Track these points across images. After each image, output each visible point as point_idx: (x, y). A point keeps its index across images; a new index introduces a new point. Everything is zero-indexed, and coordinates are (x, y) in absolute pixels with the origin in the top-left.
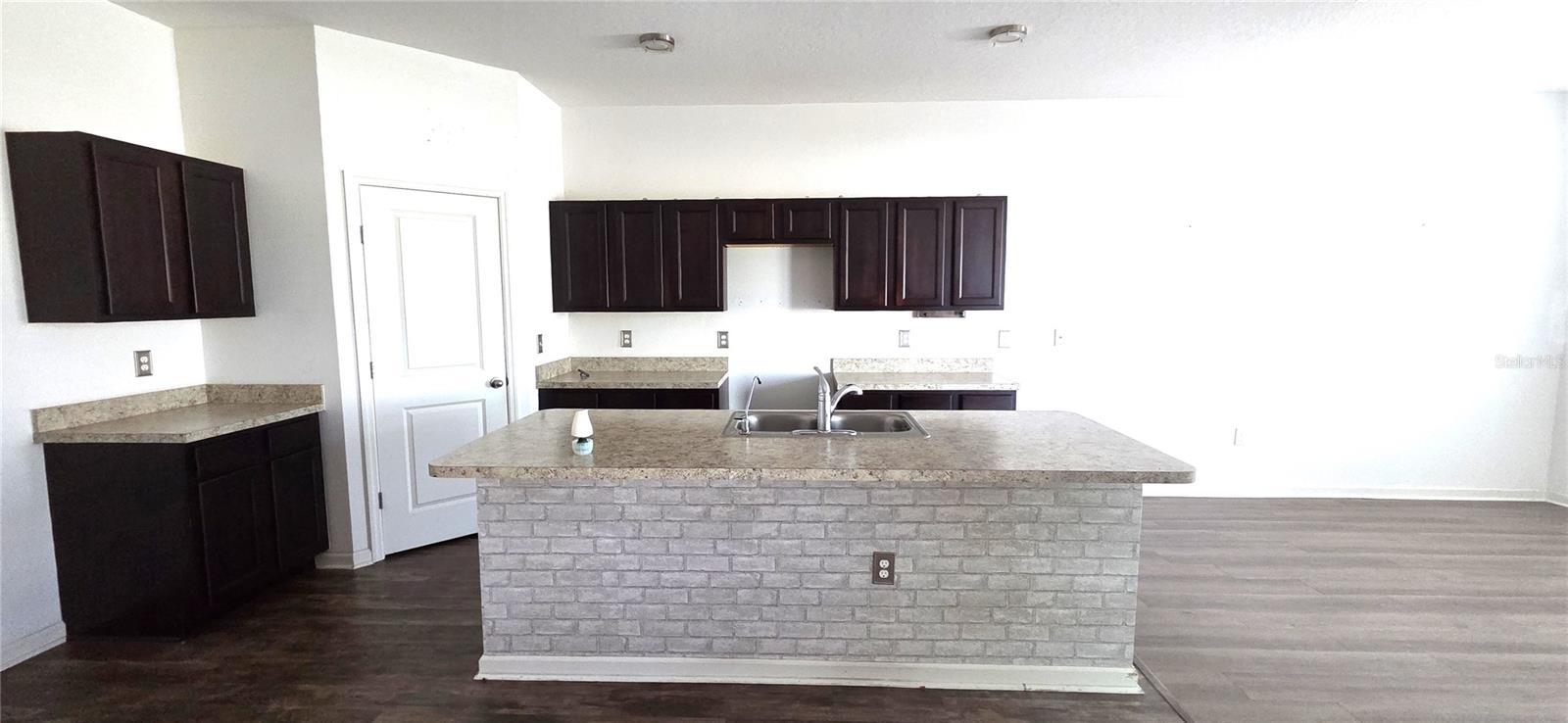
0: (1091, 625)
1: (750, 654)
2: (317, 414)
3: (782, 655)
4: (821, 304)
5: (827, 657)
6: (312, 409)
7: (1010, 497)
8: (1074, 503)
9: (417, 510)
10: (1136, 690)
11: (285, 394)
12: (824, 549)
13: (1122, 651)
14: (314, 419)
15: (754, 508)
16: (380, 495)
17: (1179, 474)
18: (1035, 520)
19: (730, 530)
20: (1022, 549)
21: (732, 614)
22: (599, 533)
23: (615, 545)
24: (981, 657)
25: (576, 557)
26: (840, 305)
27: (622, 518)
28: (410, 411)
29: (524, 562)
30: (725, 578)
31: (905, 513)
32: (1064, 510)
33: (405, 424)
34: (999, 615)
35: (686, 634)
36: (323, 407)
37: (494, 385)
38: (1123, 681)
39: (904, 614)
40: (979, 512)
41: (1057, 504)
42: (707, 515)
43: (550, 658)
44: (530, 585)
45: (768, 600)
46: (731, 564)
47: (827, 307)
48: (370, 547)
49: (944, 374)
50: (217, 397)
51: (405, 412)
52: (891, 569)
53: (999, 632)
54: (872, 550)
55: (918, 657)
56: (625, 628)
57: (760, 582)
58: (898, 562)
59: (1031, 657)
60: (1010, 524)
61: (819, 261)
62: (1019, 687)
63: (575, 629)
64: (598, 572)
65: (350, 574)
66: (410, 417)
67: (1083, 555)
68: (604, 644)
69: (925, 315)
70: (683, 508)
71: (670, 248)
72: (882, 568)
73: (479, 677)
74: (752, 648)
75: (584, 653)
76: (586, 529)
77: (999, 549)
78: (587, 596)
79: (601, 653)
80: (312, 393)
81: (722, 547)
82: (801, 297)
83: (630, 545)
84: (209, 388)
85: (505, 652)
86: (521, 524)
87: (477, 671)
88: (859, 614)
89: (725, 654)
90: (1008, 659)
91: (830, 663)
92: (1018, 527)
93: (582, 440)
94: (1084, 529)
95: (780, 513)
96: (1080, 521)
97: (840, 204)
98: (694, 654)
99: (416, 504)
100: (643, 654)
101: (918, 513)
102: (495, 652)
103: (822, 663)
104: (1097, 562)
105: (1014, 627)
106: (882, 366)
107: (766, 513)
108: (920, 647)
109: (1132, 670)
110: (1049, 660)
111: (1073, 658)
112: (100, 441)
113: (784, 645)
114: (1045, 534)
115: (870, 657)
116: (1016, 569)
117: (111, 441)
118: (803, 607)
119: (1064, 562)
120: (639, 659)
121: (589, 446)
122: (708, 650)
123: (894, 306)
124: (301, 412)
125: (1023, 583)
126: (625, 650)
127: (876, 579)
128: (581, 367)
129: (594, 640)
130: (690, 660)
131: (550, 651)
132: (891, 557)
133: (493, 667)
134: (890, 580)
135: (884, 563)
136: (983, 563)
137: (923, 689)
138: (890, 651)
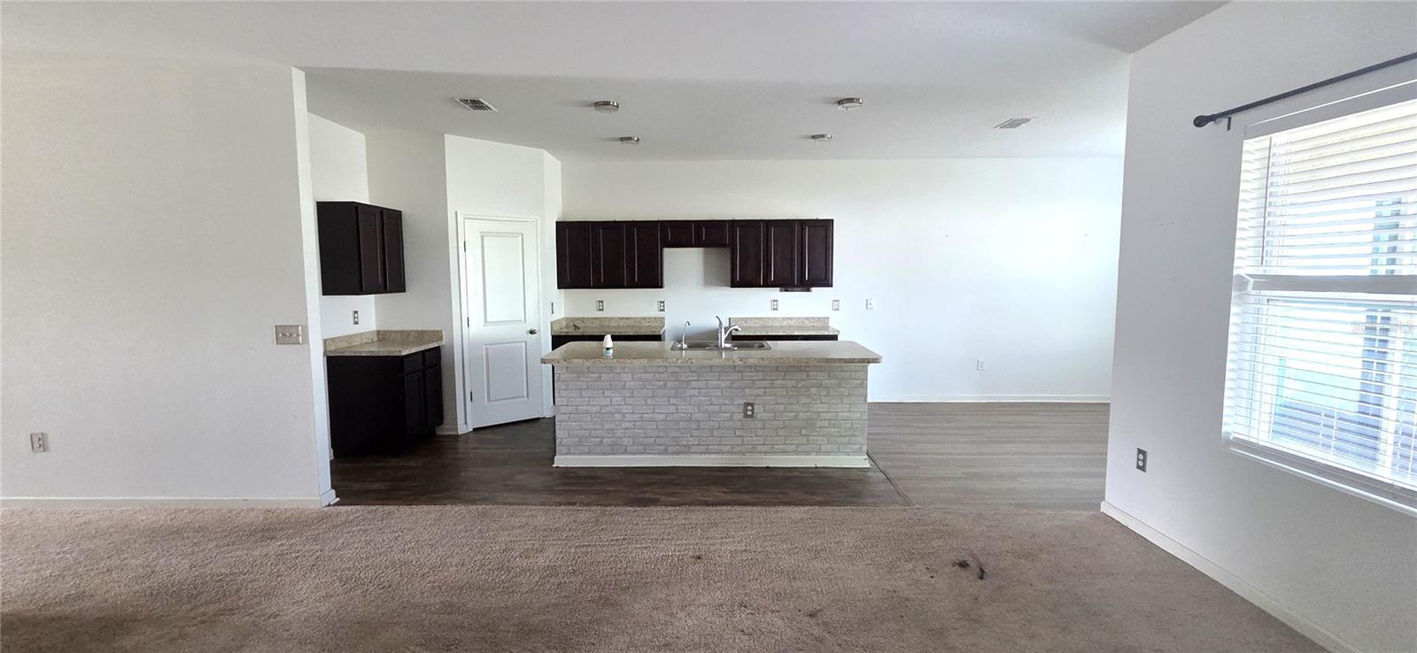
0: (846, 436)
1: (687, 453)
2: (439, 347)
3: (701, 453)
4: (722, 283)
5: (723, 454)
6: (435, 345)
7: (808, 376)
8: (837, 379)
9: (490, 404)
10: (868, 466)
11: (421, 335)
12: (721, 401)
13: (861, 448)
14: (438, 349)
15: (688, 382)
16: (471, 393)
17: (873, 359)
18: (820, 386)
19: (676, 392)
20: (814, 400)
21: (677, 434)
22: (613, 395)
23: (622, 401)
24: (796, 452)
25: (602, 407)
26: (734, 284)
27: (624, 387)
28: (488, 346)
29: (577, 410)
30: (675, 416)
31: (758, 384)
32: (832, 381)
33: (484, 353)
34: (803, 432)
35: (655, 443)
36: (443, 343)
37: (532, 332)
38: (861, 462)
39: (760, 432)
40: (794, 383)
41: (829, 378)
42: (665, 385)
43: (588, 457)
44: (579, 421)
45: (695, 427)
46: (677, 409)
47: (726, 286)
48: (466, 423)
49: (800, 327)
50: (382, 336)
51: (484, 347)
52: (752, 411)
53: (804, 440)
54: (743, 401)
55: (766, 453)
56: (626, 441)
57: (691, 418)
58: (756, 407)
59: (819, 452)
60: (808, 388)
61: (722, 258)
62: (814, 466)
63: (601, 442)
64: (613, 414)
65: (457, 437)
66: (486, 349)
67: (842, 403)
68: (614, 450)
69: (786, 291)
70: (655, 383)
71: (630, 249)
72: (748, 410)
73: (554, 466)
74: (686, 450)
75: (605, 454)
76: (607, 393)
77: (805, 400)
78: (608, 426)
79: (614, 454)
80: (437, 335)
81: (672, 401)
82: (711, 280)
83: (629, 401)
84: (378, 332)
85: (567, 454)
86: (576, 391)
87: (553, 463)
88: (738, 433)
89: (674, 453)
90: (808, 453)
91: (725, 456)
92: (812, 389)
93: (608, 349)
94: (842, 389)
95: (701, 384)
96: (840, 385)
97: (734, 224)
98: (659, 454)
99: (489, 400)
100: (634, 454)
101: (766, 383)
102: (561, 454)
103: (720, 456)
104: (848, 406)
105: (811, 438)
106: (761, 322)
107: (694, 384)
108: (766, 448)
109: (867, 457)
110: (827, 453)
111: (838, 452)
112: (358, 355)
113: (702, 448)
114: (824, 393)
115: (743, 453)
116: (811, 410)
117: (364, 355)
118: (711, 430)
119: (834, 406)
120: (632, 456)
121: (611, 351)
122: (665, 452)
123: (766, 285)
124: (431, 346)
125: (815, 416)
126: (625, 452)
127: (746, 416)
128: (574, 322)
129: (610, 448)
130: (656, 456)
131: (589, 453)
132: (752, 405)
133: (561, 461)
134: (752, 416)
135: (750, 408)
136: (795, 407)
137: (768, 467)
138: (753, 450)
